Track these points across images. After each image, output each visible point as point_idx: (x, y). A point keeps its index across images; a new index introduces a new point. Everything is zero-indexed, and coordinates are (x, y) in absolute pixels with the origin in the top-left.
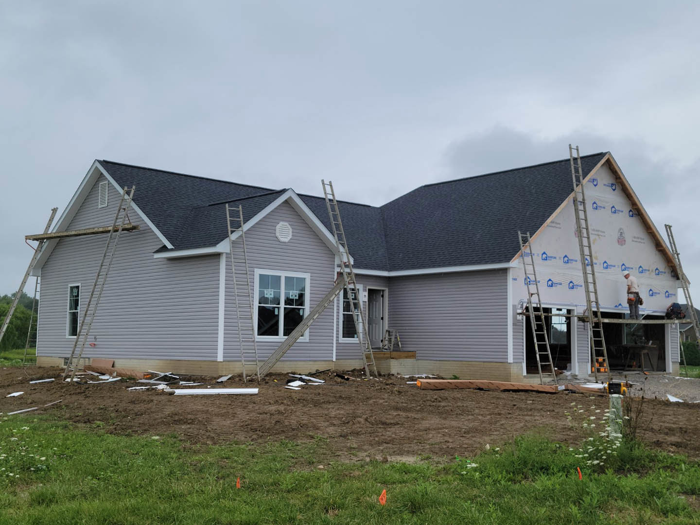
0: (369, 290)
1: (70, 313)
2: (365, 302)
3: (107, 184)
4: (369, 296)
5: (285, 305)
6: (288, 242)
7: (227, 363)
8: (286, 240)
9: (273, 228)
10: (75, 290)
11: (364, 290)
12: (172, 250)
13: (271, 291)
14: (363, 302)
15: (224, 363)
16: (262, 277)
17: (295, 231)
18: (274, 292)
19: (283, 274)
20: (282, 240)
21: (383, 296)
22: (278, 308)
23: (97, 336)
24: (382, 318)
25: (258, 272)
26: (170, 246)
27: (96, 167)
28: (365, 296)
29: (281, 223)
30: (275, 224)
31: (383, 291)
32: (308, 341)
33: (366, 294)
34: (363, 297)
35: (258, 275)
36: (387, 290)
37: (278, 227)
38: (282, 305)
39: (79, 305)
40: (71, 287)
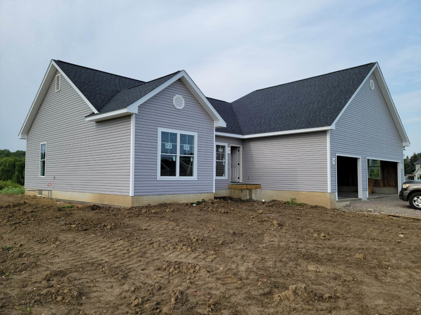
0: (231, 146)
1: (41, 161)
2: (229, 154)
3: (60, 76)
4: (231, 150)
5: (180, 154)
6: (182, 110)
7: (137, 197)
8: (181, 108)
9: (171, 98)
10: (44, 147)
11: (228, 147)
12: (97, 114)
13: (170, 144)
14: (228, 154)
15: (135, 197)
16: (163, 133)
17: (187, 102)
18: (172, 144)
19: (179, 132)
20: (178, 107)
21: (239, 151)
22: (176, 156)
23: (55, 176)
24: (239, 164)
25: (160, 130)
26: (96, 112)
27: (53, 64)
28: (229, 150)
29: (177, 96)
30: (172, 96)
31: (239, 147)
32: (196, 179)
33: (230, 149)
34: (228, 150)
35: (161, 132)
36: (241, 146)
37: (175, 98)
38: (178, 154)
39: (46, 156)
40: (41, 145)
